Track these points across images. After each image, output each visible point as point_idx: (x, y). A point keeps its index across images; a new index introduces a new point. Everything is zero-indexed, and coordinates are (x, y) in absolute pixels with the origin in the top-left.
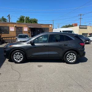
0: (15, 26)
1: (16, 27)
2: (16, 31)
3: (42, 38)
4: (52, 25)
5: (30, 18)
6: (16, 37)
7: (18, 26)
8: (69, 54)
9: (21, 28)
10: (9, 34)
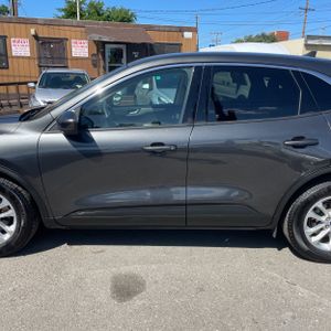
0: (33, 32)
1: (36, 37)
2: (39, 58)
3: (151, 89)
4: (194, 30)
5: (104, 8)
6: (32, 85)
7: (45, 33)
8: (319, 204)
9: (61, 43)
10: (10, 72)
